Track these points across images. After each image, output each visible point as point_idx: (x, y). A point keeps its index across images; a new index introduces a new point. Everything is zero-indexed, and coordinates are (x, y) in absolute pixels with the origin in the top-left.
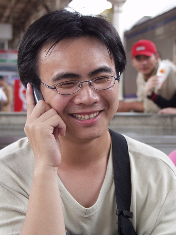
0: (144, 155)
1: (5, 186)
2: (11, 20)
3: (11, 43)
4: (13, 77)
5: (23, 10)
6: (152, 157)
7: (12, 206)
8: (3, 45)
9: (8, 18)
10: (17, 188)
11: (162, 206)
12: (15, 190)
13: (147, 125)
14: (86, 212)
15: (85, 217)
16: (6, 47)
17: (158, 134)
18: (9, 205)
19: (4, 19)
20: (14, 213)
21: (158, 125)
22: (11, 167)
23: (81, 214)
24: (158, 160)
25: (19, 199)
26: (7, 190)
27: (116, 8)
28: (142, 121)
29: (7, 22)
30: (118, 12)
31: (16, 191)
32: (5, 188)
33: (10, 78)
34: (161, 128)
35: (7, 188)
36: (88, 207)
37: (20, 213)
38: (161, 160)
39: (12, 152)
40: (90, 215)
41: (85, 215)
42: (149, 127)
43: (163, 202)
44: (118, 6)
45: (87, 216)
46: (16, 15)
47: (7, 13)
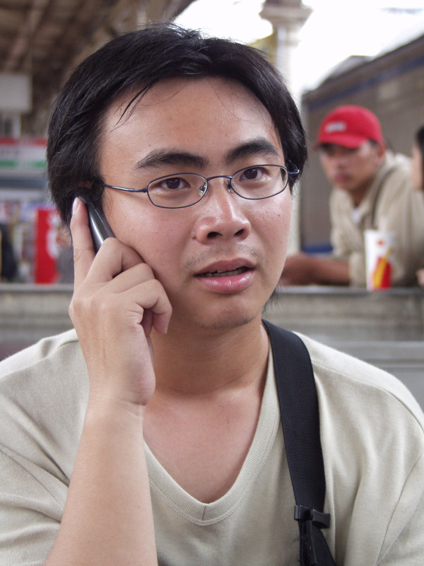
0: (349, 382)
1: (6, 449)
2: (28, 65)
3: (28, 119)
4: (33, 202)
5: (58, 42)
6: (372, 388)
7: (21, 497)
8: (8, 126)
9: (22, 59)
10: (33, 452)
11: (394, 511)
12: (28, 460)
13: (358, 315)
14: (204, 514)
15: (201, 527)
16: (17, 131)
17: (383, 338)
18: (14, 495)
19: (10, 63)
20: (25, 515)
21: (383, 317)
22: (21, 403)
23: (192, 519)
24: (385, 394)
25: (38, 481)
26: (10, 458)
27: (282, 35)
28: (346, 306)
29: (18, 69)
30: (288, 43)
31: (31, 461)
32: (6, 454)
33: (25, 205)
34: (391, 323)
35: (10, 454)
36: (208, 502)
37: (42, 513)
38: (392, 394)
39: (24, 368)
40: (214, 520)
41: (203, 519)
42: (362, 322)
43: (396, 500)
44: (288, 30)
45: (207, 522)
46: (40, 53)
47: (19, 48)
